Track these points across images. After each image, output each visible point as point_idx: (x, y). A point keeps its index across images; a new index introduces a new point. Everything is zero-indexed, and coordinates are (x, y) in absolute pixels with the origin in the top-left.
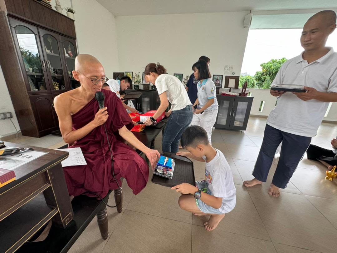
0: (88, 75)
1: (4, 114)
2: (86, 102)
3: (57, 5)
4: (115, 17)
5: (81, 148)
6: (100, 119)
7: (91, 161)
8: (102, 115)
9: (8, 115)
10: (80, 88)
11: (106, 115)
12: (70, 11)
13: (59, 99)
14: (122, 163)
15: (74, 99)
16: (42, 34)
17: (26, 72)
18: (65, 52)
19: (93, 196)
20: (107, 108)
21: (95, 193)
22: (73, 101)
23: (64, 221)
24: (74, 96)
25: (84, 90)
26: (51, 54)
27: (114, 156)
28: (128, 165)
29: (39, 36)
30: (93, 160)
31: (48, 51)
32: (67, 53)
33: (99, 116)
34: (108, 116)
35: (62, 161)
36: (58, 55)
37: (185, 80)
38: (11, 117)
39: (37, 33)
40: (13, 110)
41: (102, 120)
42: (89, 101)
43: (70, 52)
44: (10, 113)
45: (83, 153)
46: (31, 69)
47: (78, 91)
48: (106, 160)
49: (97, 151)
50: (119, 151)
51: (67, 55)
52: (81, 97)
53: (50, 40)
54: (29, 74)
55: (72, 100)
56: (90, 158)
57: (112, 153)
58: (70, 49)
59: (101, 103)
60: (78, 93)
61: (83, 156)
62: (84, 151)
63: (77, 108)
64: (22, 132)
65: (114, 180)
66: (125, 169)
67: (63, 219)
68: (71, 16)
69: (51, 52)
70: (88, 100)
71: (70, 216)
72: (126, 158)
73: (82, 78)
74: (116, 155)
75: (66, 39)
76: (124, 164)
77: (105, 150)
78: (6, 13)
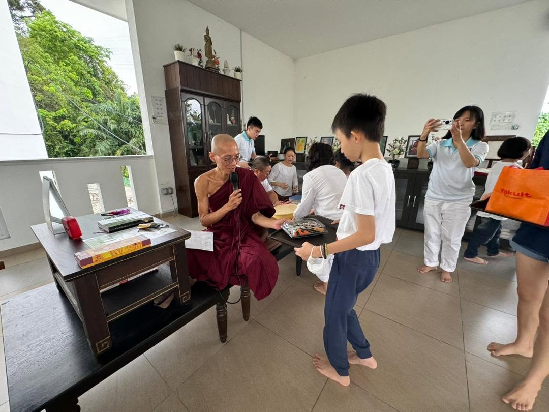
0: (223, 155)
1: (167, 189)
2: (222, 183)
3: (225, 67)
4: (295, 60)
5: (214, 233)
6: (233, 201)
7: (218, 248)
8: (236, 197)
9: (170, 191)
10: (216, 169)
11: (240, 197)
12: (238, 70)
13: (199, 180)
14: (247, 257)
15: (211, 180)
16: (207, 103)
17: (189, 145)
18: (228, 119)
19: (212, 285)
20: (240, 190)
21: (215, 283)
22: (210, 182)
23: (182, 297)
24: (212, 177)
25: (219, 169)
26: (214, 124)
27: (241, 248)
28: (251, 260)
29: (204, 105)
30: (220, 248)
31: (211, 121)
32: (230, 120)
33: (232, 199)
34: (241, 198)
35: (185, 239)
36: (220, 124)
37: (391, 146)
38: (172, 193)
39: (202, 103)
40: (174, 186)
41: (235, 202)
42: (225, 182)
43: (233, 118)
44: (172, 189)
45: (214, 239)
46: (194, 142)
47: (214, 172)
48: (233, 250)
49: (228, 239)
50: (248, 243)
51: (229, 123)
52: (217, 177)
53: (214, 108)
54: (190, 147)
55: (210, 180)
56: (218, 246)
57: (240, 244)
58: (233, 114)
59: (235, 185)
60: (214, 173)
61: (212, 242)
62: (216, 238)
63: (214, 188)
64: (179, 210)
65: (236, 274)
66: (248, 265)
67: (181, 294)
68: (238, 76)
69: (214, 122)
70: (224, 180)
71: (187, 294)
72: (251, 253)
73: (217, 159)
74: (243, 246)
75: (231, 103)
76: (248, 259)
77: (235, 239)
78: (180, 88)
